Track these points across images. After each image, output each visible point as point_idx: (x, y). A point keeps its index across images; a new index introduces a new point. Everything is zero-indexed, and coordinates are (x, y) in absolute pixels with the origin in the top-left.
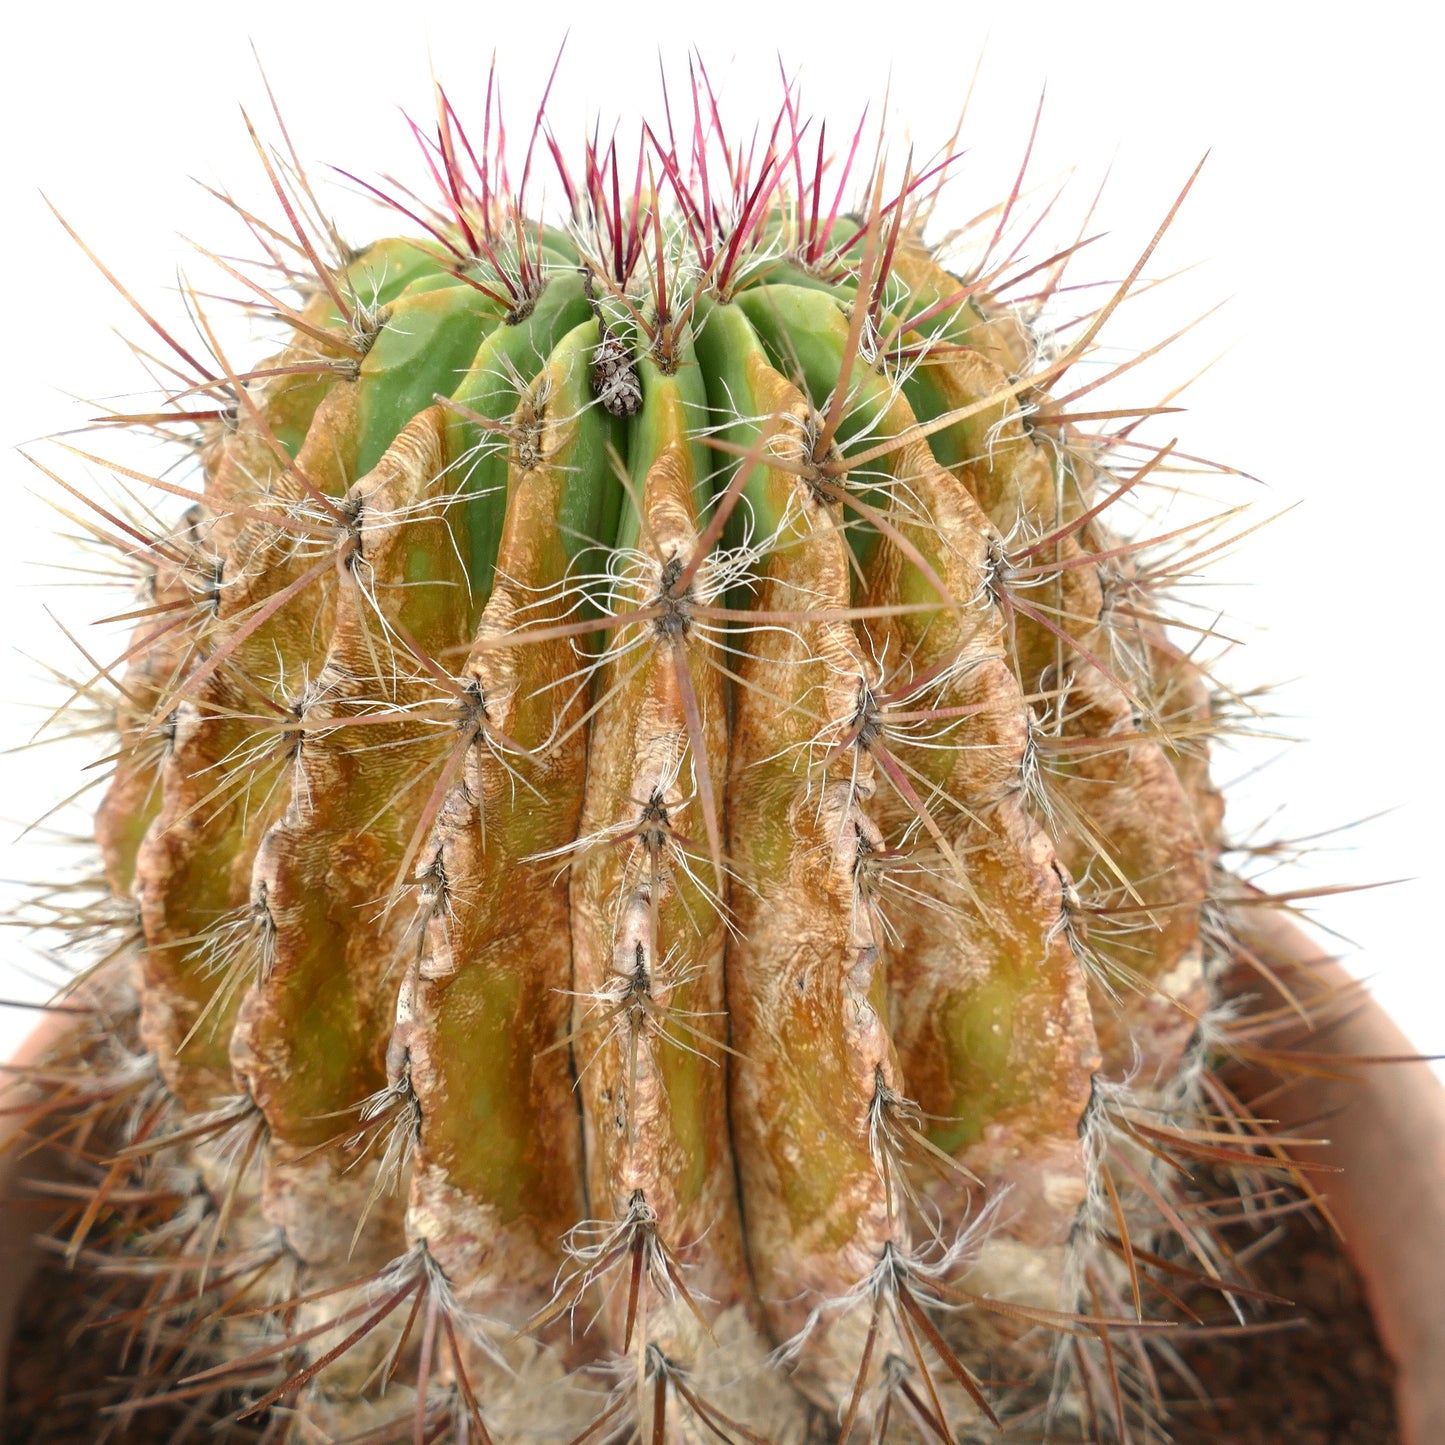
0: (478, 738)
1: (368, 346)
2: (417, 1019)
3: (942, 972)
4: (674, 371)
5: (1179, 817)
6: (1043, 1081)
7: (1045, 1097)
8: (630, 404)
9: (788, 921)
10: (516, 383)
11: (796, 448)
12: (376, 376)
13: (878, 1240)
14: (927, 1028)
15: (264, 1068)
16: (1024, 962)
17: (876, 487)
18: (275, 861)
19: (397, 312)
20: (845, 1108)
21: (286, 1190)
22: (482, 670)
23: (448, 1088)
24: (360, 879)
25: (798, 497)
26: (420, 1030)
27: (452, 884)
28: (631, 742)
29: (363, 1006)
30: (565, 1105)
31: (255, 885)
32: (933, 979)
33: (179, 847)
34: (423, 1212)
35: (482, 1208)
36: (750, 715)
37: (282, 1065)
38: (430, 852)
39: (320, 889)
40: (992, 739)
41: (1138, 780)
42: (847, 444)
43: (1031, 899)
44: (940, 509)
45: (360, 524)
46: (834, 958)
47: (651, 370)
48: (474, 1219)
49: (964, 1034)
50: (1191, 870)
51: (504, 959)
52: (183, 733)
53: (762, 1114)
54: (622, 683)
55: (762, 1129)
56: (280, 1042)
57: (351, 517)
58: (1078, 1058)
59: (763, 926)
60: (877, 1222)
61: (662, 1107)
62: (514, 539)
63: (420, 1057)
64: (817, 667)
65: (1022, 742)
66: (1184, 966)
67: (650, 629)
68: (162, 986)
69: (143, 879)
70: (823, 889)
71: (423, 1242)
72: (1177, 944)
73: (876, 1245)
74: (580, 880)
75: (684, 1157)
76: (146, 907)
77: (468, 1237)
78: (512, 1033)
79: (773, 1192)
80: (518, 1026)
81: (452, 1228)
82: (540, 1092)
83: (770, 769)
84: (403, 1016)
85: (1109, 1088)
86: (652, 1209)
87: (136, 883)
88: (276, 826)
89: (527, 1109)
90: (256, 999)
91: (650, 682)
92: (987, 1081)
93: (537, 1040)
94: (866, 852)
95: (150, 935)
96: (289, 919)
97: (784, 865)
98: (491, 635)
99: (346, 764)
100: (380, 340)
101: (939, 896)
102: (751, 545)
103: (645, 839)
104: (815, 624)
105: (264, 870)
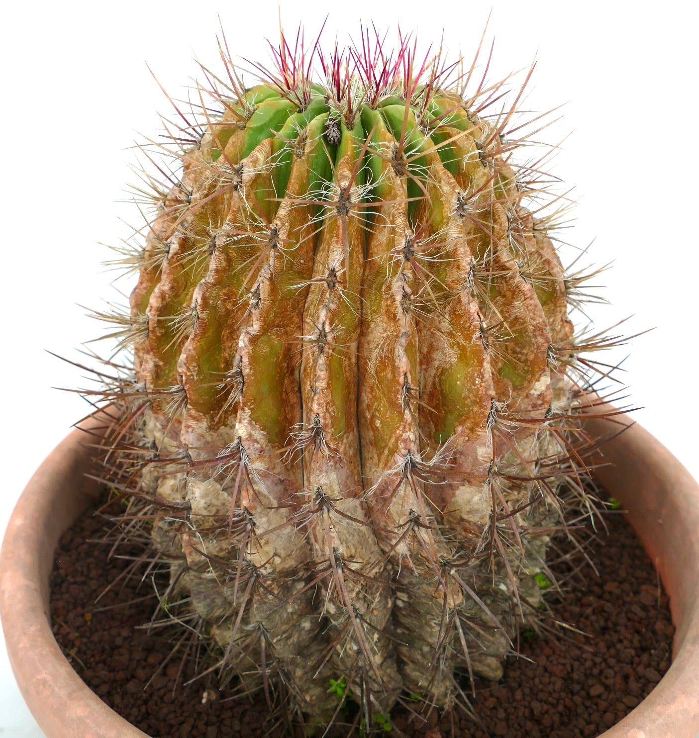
0: (275, 246)
1: (249, 118)
2: (246, 346)
3: (439, 361)
4: (352, 129)
5: (538, 313)
6: (475, 403)
7: (475, 409)
8: (336, 139)
9: (380, 329)
10: (298, 128)
11: (390, 154)
12: (252, 128)
13: (405, 449)
14: (434, 384)
15: (188, 374)
16: (468, 354)
17: (416, 169)
18: (201, 293)
19: (260, 107)
20: (394, 392)
21: (190, 430)
22: (278, 223)
23: (254, 375)
24: (229, 306)
25: (389, 170)
26: (246, 350)
27: (262, 297)
28: (327, 256)
29: (225, 358)
30: (296, 403)
31: (194, 300)
32: (437, 363)
33: (165, 296)
34: (241, 425)
35: (262, 432)
36: (372, 254)
37: (195, 374)
38: (255, 286)
39: (215, 307)
40: (458, 268)
41: (523, 299)
42: (408, 154)
43: (470, 326)
44: (442, 182)
45: (242, 173)
46: (394, 339)
47: (344, 127)
48: (258, 434)
49: (447, 386)
50: (542, 335)
51: (277, 336)
52: (172, 251)
53: (368, 409)
54: (327, 236)
55: (368, 416)
56: (195, 364)
57: (239, 172)
58: (486, 391)
59: (372, 332)
60: (405, 441)
61: (328, 384)
62: (293, 181)
63: (246, 360)
64: (393, 231)
65: (468, 268)
66: (543, 378)
67: (335, 210)
68: (152, 353)
69: (151, 307)
70: (392, 312)
71: (240, 438)
72: (539, 368)
73: (404, 452)
74: (307, 310)
75: (337, 410)
76: (151, 317)
77: (256, 441)
78: (278, 365)
79: (372, 444)
80: (281, 363)
81: (250, 435)
82: (287, 394)
83: (378, 274)
84: (241, 344)
85: (498, 405)
86: (322, 421)
87: (148, 309)
88: (203, 281)
89: (282, 399)
90: (189, 345)
91: (335, 232)
92: (456, 406)
93: (287, 372)
94: (405, 296)
95: (151, 329)
96: (203, 315)
97: (379, 307)
98: (282, 212)
99: (229, 260)
100: (253, 116)
101: (439, 330)
102: (371, 184)
103: (329, 285)
104: (394, 216)
105: (197, 295)
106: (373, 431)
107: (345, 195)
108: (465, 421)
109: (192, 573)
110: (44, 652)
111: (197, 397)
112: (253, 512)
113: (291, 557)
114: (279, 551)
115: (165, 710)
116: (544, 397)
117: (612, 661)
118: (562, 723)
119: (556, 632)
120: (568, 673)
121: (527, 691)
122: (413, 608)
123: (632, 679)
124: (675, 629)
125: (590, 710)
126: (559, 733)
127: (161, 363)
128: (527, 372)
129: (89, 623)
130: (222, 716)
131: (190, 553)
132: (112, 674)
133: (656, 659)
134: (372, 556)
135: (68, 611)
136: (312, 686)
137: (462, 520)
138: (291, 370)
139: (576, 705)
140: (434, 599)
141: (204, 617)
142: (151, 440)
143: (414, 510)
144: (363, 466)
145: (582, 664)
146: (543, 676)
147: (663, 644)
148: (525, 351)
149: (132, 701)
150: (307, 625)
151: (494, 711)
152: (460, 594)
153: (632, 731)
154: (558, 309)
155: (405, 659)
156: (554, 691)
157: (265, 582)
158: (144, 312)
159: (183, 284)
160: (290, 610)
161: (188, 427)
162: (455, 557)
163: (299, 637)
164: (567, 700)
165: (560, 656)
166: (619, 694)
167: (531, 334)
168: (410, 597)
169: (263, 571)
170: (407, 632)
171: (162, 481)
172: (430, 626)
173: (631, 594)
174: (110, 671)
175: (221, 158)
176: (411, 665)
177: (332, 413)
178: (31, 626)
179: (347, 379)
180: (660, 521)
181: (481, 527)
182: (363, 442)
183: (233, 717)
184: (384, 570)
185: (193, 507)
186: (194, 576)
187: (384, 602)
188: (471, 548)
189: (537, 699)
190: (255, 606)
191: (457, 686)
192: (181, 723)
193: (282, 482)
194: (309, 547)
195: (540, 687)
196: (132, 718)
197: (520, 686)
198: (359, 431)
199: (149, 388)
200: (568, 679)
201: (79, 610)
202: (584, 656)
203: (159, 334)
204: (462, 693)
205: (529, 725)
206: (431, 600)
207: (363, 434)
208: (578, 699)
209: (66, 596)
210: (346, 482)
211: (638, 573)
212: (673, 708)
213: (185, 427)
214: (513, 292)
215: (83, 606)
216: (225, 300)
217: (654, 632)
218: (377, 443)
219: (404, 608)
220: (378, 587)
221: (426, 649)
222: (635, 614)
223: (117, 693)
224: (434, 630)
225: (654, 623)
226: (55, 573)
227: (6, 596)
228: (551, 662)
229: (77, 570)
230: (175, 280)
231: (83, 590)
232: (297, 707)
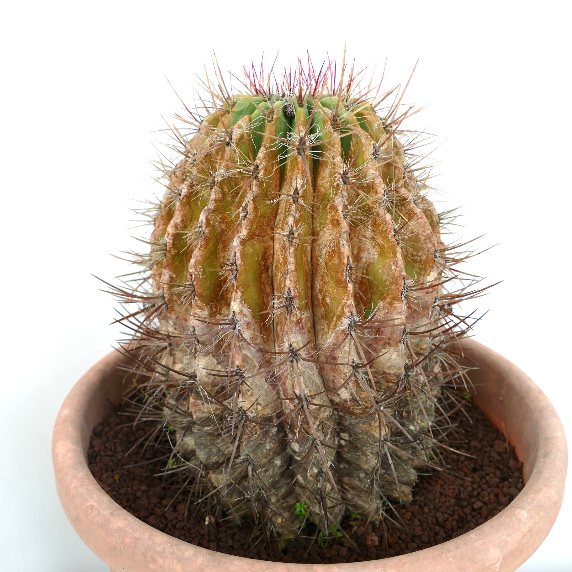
0: (256, 177)
1: (234, 105)
2: (238, 246)
3: (366, 258)
4: (302, 107)
5: (427, 227)
6: (392, 283)
7: (393, 287)
8: (292, 113)
12: (235, 112)
13: (349, 312)
14: (363, 275)
15: (196, 273)
16: (386, 250)
18: (205, 216)
20: (341, 271)
22: (258, 162)
23: (244, 265)
24: (223, 227)
25: (329, 127)
26: (238, 248)
27: (249, 211)
31: (200, 221)
32: (364, 260)
33: (178, 226)
34: (235, 303)
35: (249, 309)
36: (318, 187)
37: (201, 274)
38: (244, 204)
39: (214, 226)
40: (376, 192)
41: (416, 219)
42: (340, 117)
43: (386, 230)
44: (363, 138)
45: (232, 133)
48: (246, 311)
49: (372, 274)
50: (431, 241)
51: (258, 242)
52: (183, 194)
53: (320, 292)
55: (320, 297)
56: (201, 267)
57: (230, 134)
58: (400, 273)
59: (321, 238)
60: (349, 306)
61: (296, 268)
63: (238, 254)
64: (333, 164)
65: (383, 191)
66: (432, 273)
67: (296, 151)
68: (168, 268)
69: (168, 234)
70: (335, 220)
71: (234, 312)
72: (429, 265)
73: (348, 314)
74: (277, 225)
75: (301, 287)
76: (168, 241)
77: (245, 315)
78: (259, 263)
79: (323, 318)
80: (260, 261)
81: (241, 311)
82: (264, 285)
83: (323, 199)
84: (235, 244)
85: (408, 282)
86: (293, 293)
87: (166, 236)
88: (206, 208)
89: (261, 288)
90: (197, 252)
91: (296, 167)
92: (378, 287)
93: (264, 269)
94: (345, 207)
95: (168, 249)
96: (207, 231)
97: (326, 220)
98: (260, 155)
99: (223, 193)
100: (236, 104)
101: (365, 237)
102: (319, 133)
103: (294, 200)
104: (333, 157)
105: (202, 217)
106: (324, 306)
107: (302, 142)
108: (385, 297)
109: (196, 427)
110: (90, 488)
111: (202, 291)
112: (243, 370)
113: (268, 407)
114: (260, 402)
116: (434, 286)
117: (485, 487)
120: (457, 494)
121: (431, 507)
122: (352, 445)
123: (501, 495)
127: (174, 276)
128: (421, 269)
129: (117, 482)
130: (220, 536)
131: (195, 412)
135: (102, 474)
136: (283, 511)
137: (384, 373)
138: (267, 268)
140: (368, 434)
141: (204, 462)
143: (355, 360)
145: (465, 489)
146: (440, 498)
147: (516, 474)
148: (420, 254)
150: (278, 462)
151: (411, 522)
152: (386, 427)
153: (517, 510)
155: (347, 487)
156: (450, 506)
157: (252, 423)
158: (163, 238)
159: (190, 218)
160: (268, 447)
162: (383, 398)
163: (273, 472)
164: (460, 512)
165: (449, 484)
166: (494, 505)
167: (423, 242)
168: (350, 436)
169: (250, 415)
170: (347, 465)
172: (366, 455)
173: (488, 447)
176: (352, 492)
177: (299, 290)
178: (79, 472)
179: (306, 270)
180: (501, 399)
181: (398, 376)
182: (317, 319)
183: (226, 537)
184: (332, 414)
185: (198, 375)
186: (198, 429)
187: (332, 440)
189: (439, 512)
190: (244, 443)
191: (386, 501)
193: (261, 350)
194: (280, 401)
195: (440, 504)
197: (425, 505)
198: (313, 312)
199: (166, 294)
200: (458, 498)
201: (110, 473)
202: (466, 484)
203: (173, 254)
205: (437, 528)
206: (366, 434)
207: (316, 313)
208: (467, 510)
209: (99, 465)
211: (491, 435)
212: (540, 496)
214: (410, 214)
215: (113, 471)
216: (220, 222)
217: (509, 468)
218: (328, 316)
219: (346, 446)
221: (362, 475)
222: (494, 458)
224: (369, 457)
225: (508, 462)
226: (91, 450)
227: (60, 456)
228: (444, 489)
229: (107, 448)
230: (184, 216)
231: (112, 461)
232: (273, 526)
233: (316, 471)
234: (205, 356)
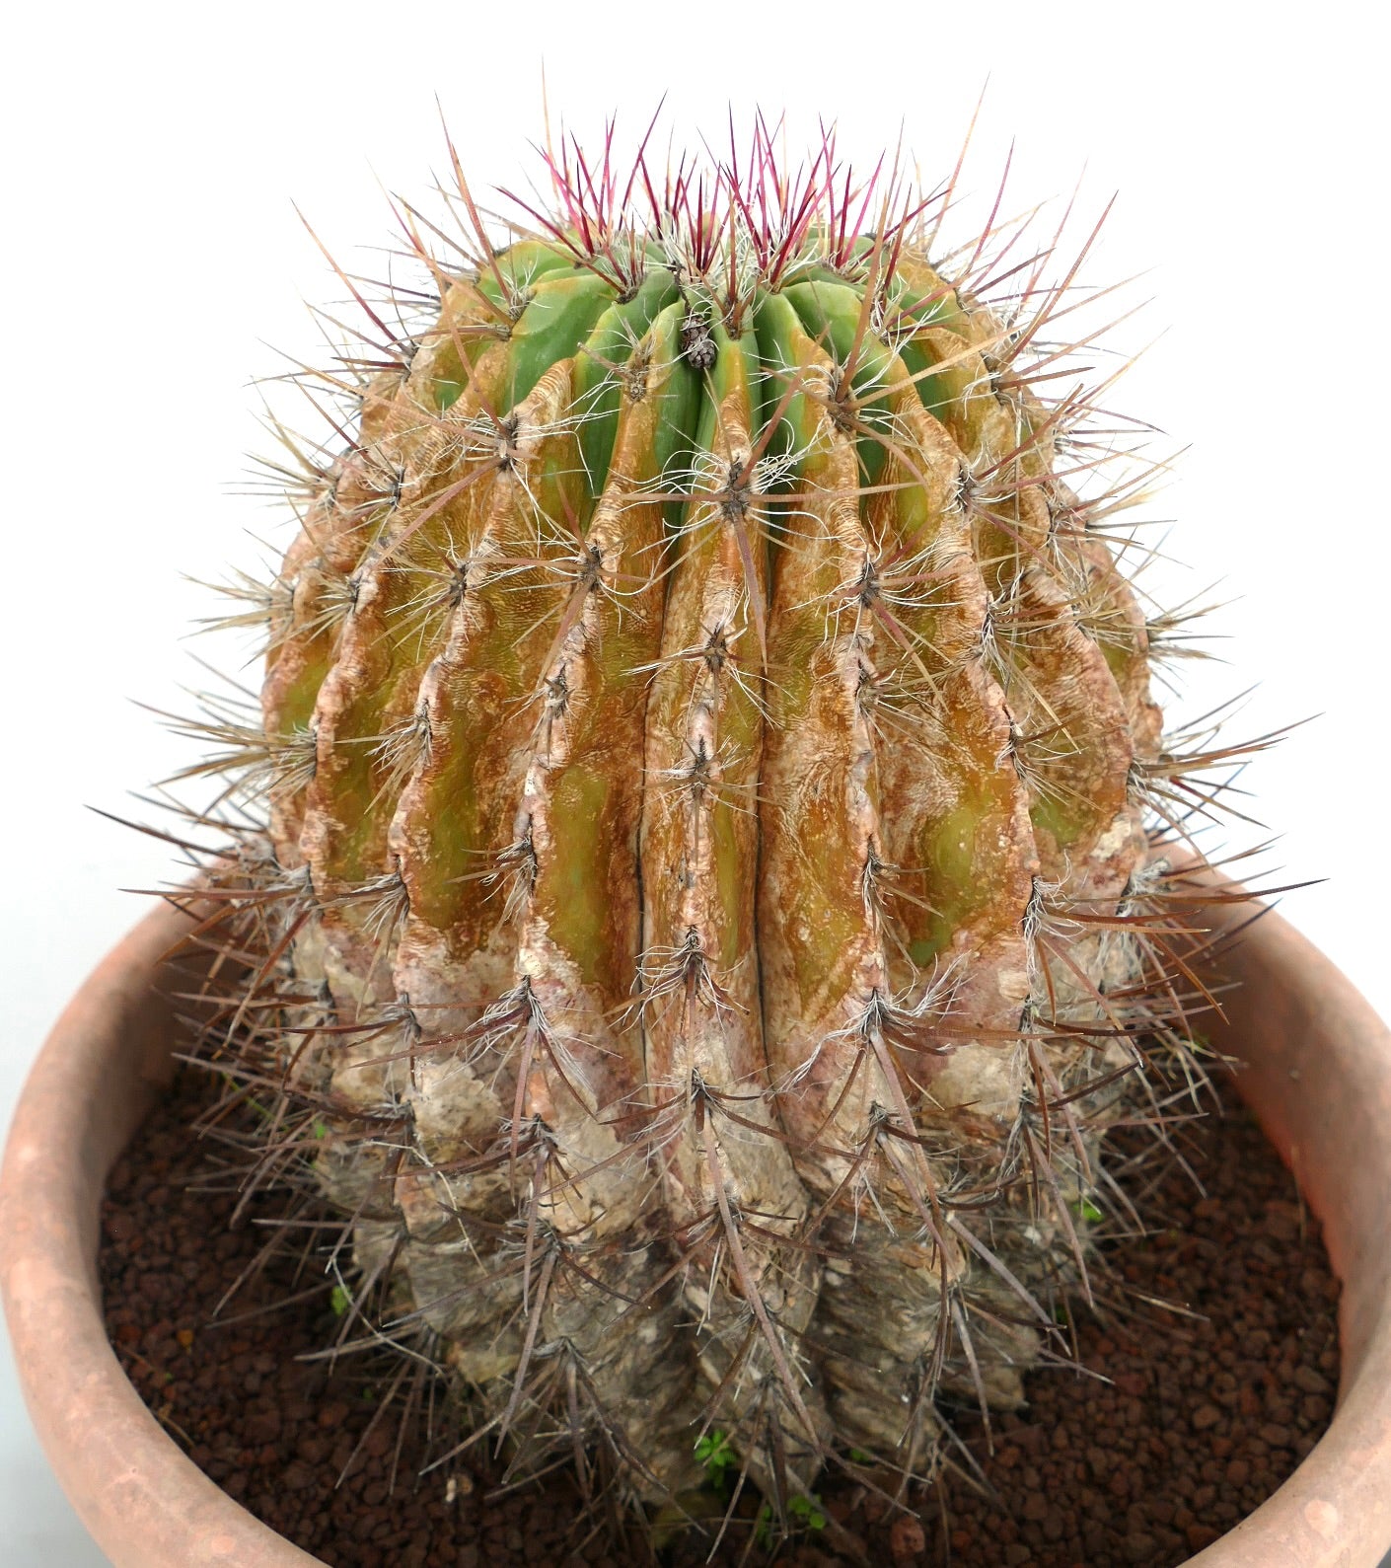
0: (595, 587)
1: (518, 316)
2: (539, 794)
3: (922, 802)
4: (739, 337)
5: (1109, 697)
6: (996, 885)
7: (998, 897)
8: (707, 359)
9: (808, 746)
10: (631, 339)
11: (824, 390)
12: (524, 338)
13: (868, 985)
14: (910, 849)
15: (412, 850)
16: (982, 789)
17: (878, 419)
18: (436, 684)
19: (541, 292)
20: (846, 874)
21: (413, 962)
22: (601, 537)
23: (556, 851)
24: (491, 708)
25: (825, 424)
26: (540, 802)
27: (570, 691)
28: (700, 602)
29: (483, 814)
30: (632, 899)
31: (420, 701)
32: (915, 808)
33: (349, 690)
34: (530, 953)
35: (570, 963)
36: (784, 592)
37: (424, 850)
38: (558, 668)
39: (463, 712)
40: (961, 614)
41: (1079, 669)
42: (860, 389)
43: (987, 734)
44: (927, 442)
45: (516, 435)
46: (841, 766)
47: (722, 336)
48: (563, 969)
49: (938, 852)
50: (1119, 740)
51: (597, 766)
52: (363, 598)
53: (782, 906)
54: (693, 559)
55: (782, 919)
56: (425, 831)
57: (510, 432)
58: (1022, 862)
59: (789, 752)
60: (868, 970)
61: (712, 864)
62: (623, 448)
63: (540, 821)
64: (834, 547)
65: (982, 615)
66: (1117, 826)
67: (719, 510)
68: (321, 807)
69: (322, 714)
70: (834, 713)
71: (528, 979)
72: (1111, 805)
73: (866, 992)
74: (655, 711)
75: (725, 916)
76: (321, 735)
77: (560, 983)
78: (600, 825)
79: (788, 975)
80: (604, 822)
81: (548, 972)
82: (615, 883)
83: (798, 632)
84: (530, 789)
85: (1044, 888)
86: (703, 939)
87: (314, 718)
88: (438, 659)
89: (606, 894)
90: (411, 793)
91: (716, 553)
92: (955, 891)
93: (616, 838)
94: (865, 680)
95: (321, 759)
96: (442, 730)
97: (806, 701)
98: (606, 515)
99: (490, 615)
100: (526, 312)
101: (922, 741)
102: (791, 453)
103: (709, 662)
104: (834, 516)
105: (427, 691)
106: (792, 946)
107: (738, 477)
108: (975, 920)
109: (416, 1245)
110: (124, 1427)
111: (429, 896)
112: (552, 1123)
113: (624, 1204)
114: (600, 1196)
115: (369, 1521)
116: (1119, 862)
117: (1228, 1357)
118: (1149, 1487)
119: (1116, 1306)
120: (1149, 1386)
121: (1076, 1428)
122: (861, 1287)
123: (1271, 1391)
124: (1340, 1285)
125: (1199, 1458)
126: (1146, 1506)
127: (341, 827)
128: (1085, 814)
129: (189, 1351)
130: (486, 1523)
131: (412, 1207)
132: (249, 1451)
133: (1311, 1346)
134: (784, 1193)
135: (145, 1330)
136: (658, 1449)
137: (964, 1112)
138: (623, 835)
139: (1171, 1449)
140: (908, 1271)
141: (439, 1329)
142: (320, 982)
143: (879, 1102)
144: (765, 1016)
145: (1173, 1367)
146: (1101, 1397)
147: (1321, 1317)
148: (1084, 774)
149: (298, 1506)
150: (649, 1333)
151: (1018, 1473)
152: (961, 1258)
153: (1310, 1505)
154: (1133, 682)
155: (841, 1385)
156: (1128, 1424)
157: (578, 1258)
158: (306, 725)
159: (385, 663)
160: (622, 1308)
161: (409, 956)
162: (955, 1189)
163: (634, 1358)
164: (1154, 1441)
165: (1129, 1352)
166: (1251, 1422)
167: (1097, 741)
168: (855, 1267)
169: (575, 1240)
170: (843, 1332)
171: (341, 1063)
172: (901, 1324)
173: (1248, 1221)
174: (245, 1447)
175: (462, 402)
176: (853, 1395)
177: (720, 922)
178: (88, 1372)
179: (742, 848)
180: (1295, 1074)
181: (1003, 1128)
182: (767, 970)
183: (504, 1523)
184: (807, 1219)
185: (419, 1115)
186: (420, 1251)
187: (805, 1280)
188: (980, 1166)
189: (1096, 1444)
190: (556, 1306)
191: (950, 1432)
192: (404, 1545)
193: (604, 1057)
194: (656, 1183)
195: (1100, 1417)
196: (303, 1540)
197: (1061, 1419)
198: (758, 949)
199: (319, 878)
200: (1150, 1398)
201: (166, 1324)
202: (1176, 1350)
203: (338, 769)
204: (961, 1445)
205: (1088, 1496)
206: (903, 1271)
207: (768, 956)
208: (1174, 1437)
209: (135, 1298)
210: (739, 1054)
211: (1256, 1177)
213: (403, 957)
214: (1060, 657)
215: (173, 1316)
216: (481, 697)
217: (1301, 1294)
218: (803, 975)
219: (842, 1288)
220: (799, 1255)
222: (1261, 1259)
223: (266, 1491)
224: (906, 1329)
225: (1301, 1275)
226: (107, 1252)
227: (26, 1313)
228: (1114, 1366)
229: (152, 1243)
230: (369, 657)
231: (169, 1284)
232: (632, 1493)
233: (757, 1375)
234: (439, 1064)
